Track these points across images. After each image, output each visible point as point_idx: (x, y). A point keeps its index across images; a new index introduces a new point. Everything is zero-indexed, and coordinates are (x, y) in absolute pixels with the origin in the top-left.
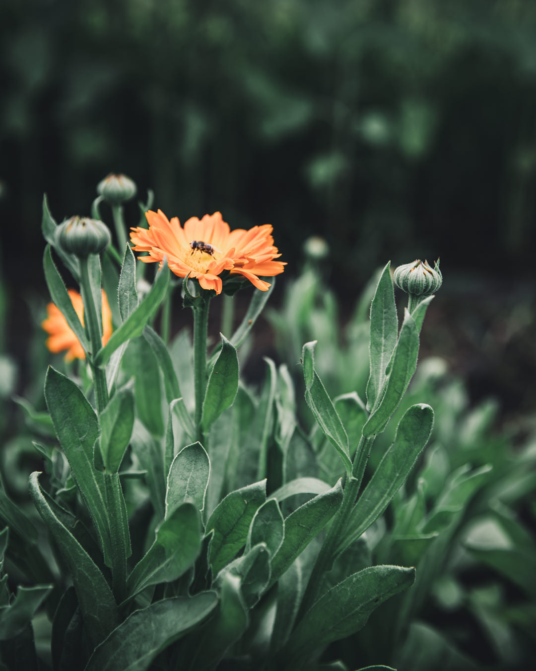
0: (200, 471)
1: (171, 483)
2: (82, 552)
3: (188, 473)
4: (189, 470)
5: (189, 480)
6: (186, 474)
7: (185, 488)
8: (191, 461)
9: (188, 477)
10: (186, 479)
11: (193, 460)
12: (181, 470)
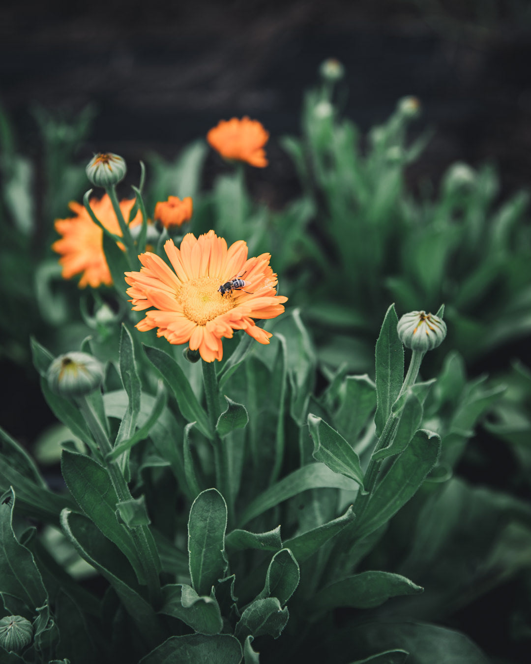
0: (218, 512)
1: (192, 528)
2: (118, 581)
3: (207, 514)
4: (208, 511)
5: (208, 520)
6: (205, 514)
7: (205, 527)
8: (209, 503)
9: (207, 517)
10: (206, 520)
11: (211, 502)
12: (200, 513)
